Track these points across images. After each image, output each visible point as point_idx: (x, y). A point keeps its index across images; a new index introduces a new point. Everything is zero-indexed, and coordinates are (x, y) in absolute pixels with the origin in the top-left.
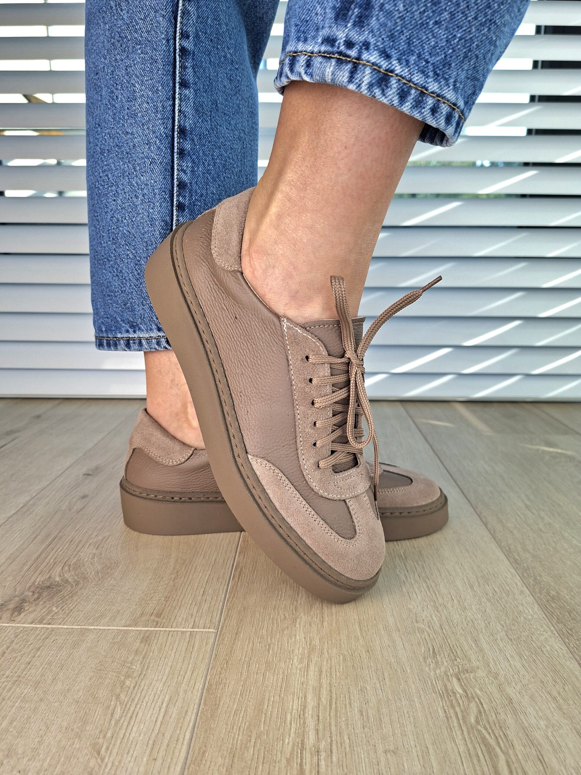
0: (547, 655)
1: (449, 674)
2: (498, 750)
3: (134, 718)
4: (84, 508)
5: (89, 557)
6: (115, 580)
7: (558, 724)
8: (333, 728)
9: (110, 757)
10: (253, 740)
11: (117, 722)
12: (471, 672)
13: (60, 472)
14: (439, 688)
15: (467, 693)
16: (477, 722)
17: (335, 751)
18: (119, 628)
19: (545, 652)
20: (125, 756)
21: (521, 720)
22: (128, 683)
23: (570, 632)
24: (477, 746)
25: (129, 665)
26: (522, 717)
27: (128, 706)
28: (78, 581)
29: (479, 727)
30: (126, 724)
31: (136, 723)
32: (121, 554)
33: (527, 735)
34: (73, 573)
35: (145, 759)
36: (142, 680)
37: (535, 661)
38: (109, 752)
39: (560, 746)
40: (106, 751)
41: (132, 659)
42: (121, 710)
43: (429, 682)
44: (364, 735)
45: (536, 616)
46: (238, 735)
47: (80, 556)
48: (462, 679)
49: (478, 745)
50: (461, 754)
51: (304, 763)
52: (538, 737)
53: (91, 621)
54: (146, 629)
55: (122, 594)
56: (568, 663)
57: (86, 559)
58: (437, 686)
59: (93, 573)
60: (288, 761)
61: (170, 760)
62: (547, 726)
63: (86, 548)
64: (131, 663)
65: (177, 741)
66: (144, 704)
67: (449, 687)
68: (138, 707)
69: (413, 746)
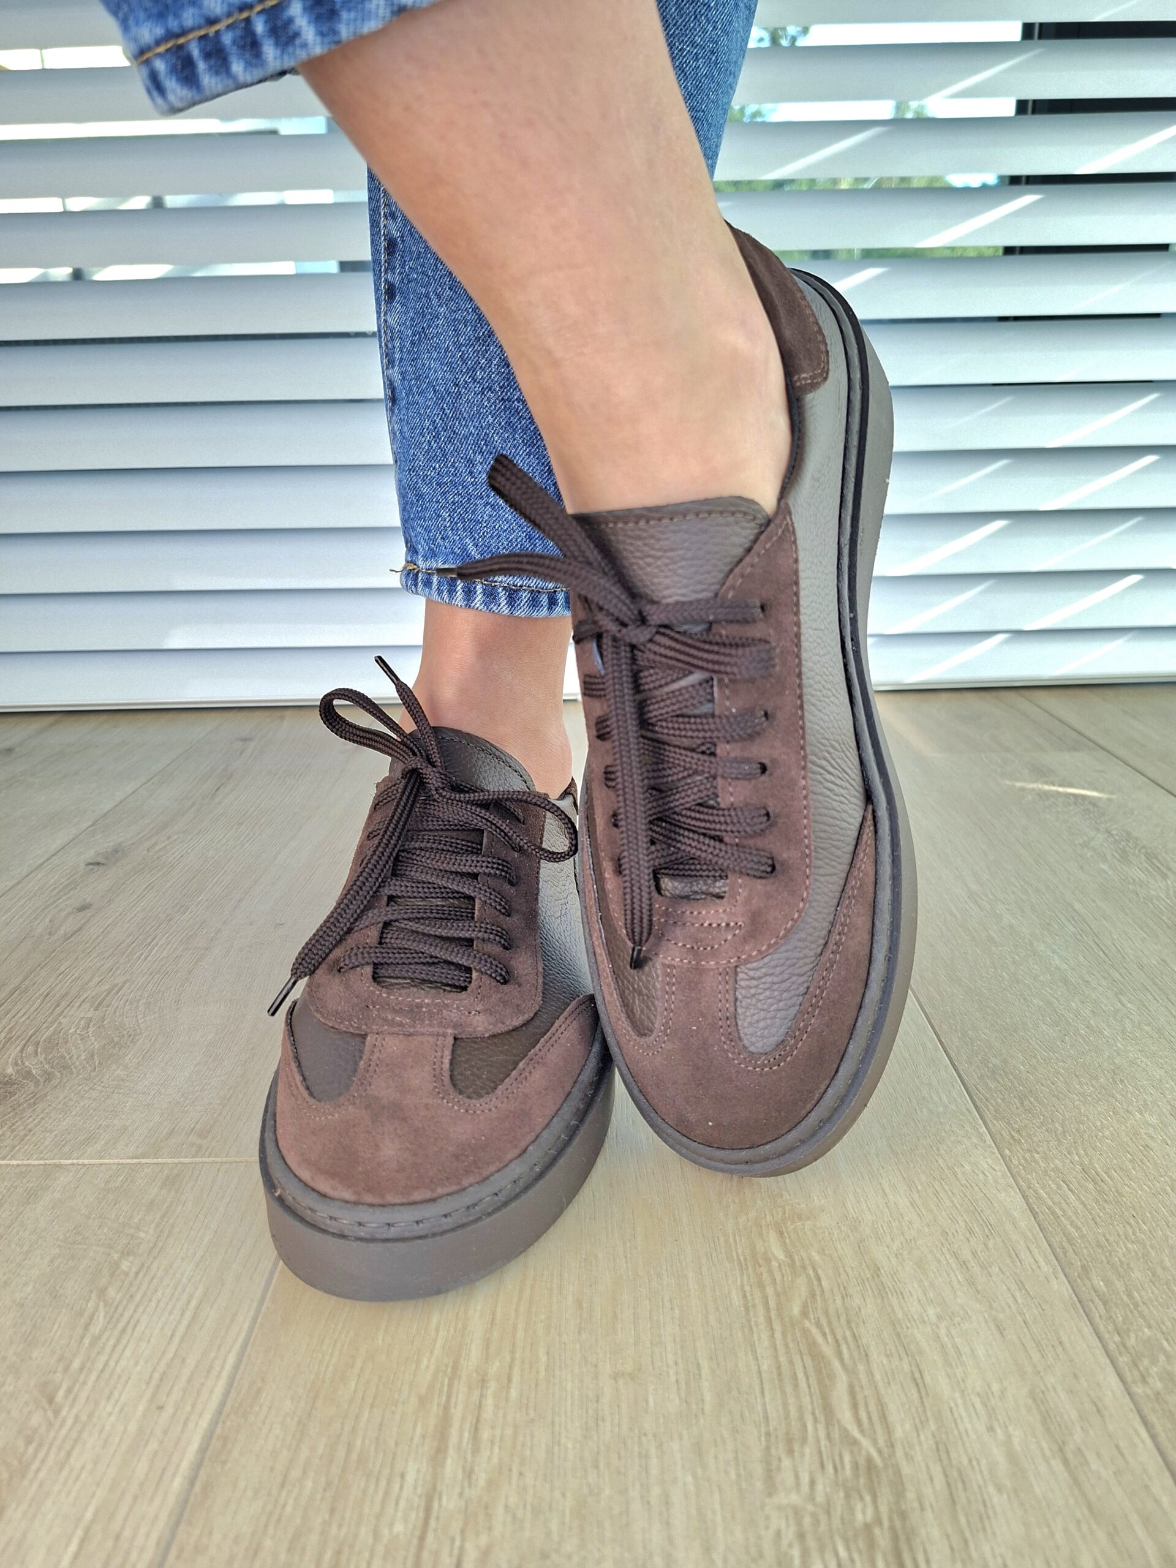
0: (964, 1182)
1: (763, 1223)
2: (836, 1364)
3: (129, 1331)
4: (80, 929)
5: (79, 1023)
6: (126, 1067)
7: (962, 1312)
8: (520, 1334)
9: (71, 1406)
10: (359, 1364)
11: (96, 1339)
12: (808, 1219)
13: (42, 860)
14: (740, 1251)
15: (793, 1260)
16: (805, 1314)
17: (516, 1378)
18: (121, 1161)
19: (960, 1176)
20: (103, 1403)
21: (891, 1306)
22: (125, 1265)
23: (1016, 1136)
24: (797, 1359)
25: (132, 1231)
26: (894, 1301)
27: (120, 1311)
28: (49, 1074)
29: (807, 1324)
30: (112, 1342)
31: (132, 1342)
32: (144, 1017)
33: (898, 1335)
34: (42, 1059)
35: (141, 1408)
36: (155, 1258)
37: (936, 1193)
38: (71, 1397)
39: (959, 1354)
40: (66, 1396)
41: (140, 1220)
42: (105, 1317)
43: (722, 1239)
44: (578, 1346)
45: (954, 1107)
46: (332, 1355)
47: (60, 1023)
48: (788, 1233)
49: (798, 1356)
50: (764, 1375)
51: (453, 1405)
52: (919, 1337)
53: (66, 1149)
54: (176, 1160)
55: (135, 1096)
56: (1002, 1196)
57: (72, 1031)
58: (736, 1249)
59: (83, 1057)
60: (423, 1401)
61: (188, 1408)
62: (939, 1317)
63: (75, 1008)
64: (137, 1228)
65: (209, 1372)
66: (153, 1304)
67: (760, 1247)
68: (141, 1309)
69: (671, 1363)
